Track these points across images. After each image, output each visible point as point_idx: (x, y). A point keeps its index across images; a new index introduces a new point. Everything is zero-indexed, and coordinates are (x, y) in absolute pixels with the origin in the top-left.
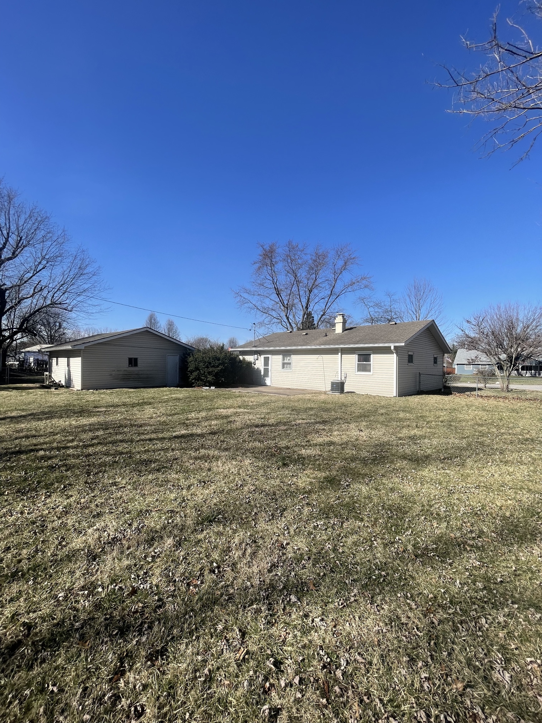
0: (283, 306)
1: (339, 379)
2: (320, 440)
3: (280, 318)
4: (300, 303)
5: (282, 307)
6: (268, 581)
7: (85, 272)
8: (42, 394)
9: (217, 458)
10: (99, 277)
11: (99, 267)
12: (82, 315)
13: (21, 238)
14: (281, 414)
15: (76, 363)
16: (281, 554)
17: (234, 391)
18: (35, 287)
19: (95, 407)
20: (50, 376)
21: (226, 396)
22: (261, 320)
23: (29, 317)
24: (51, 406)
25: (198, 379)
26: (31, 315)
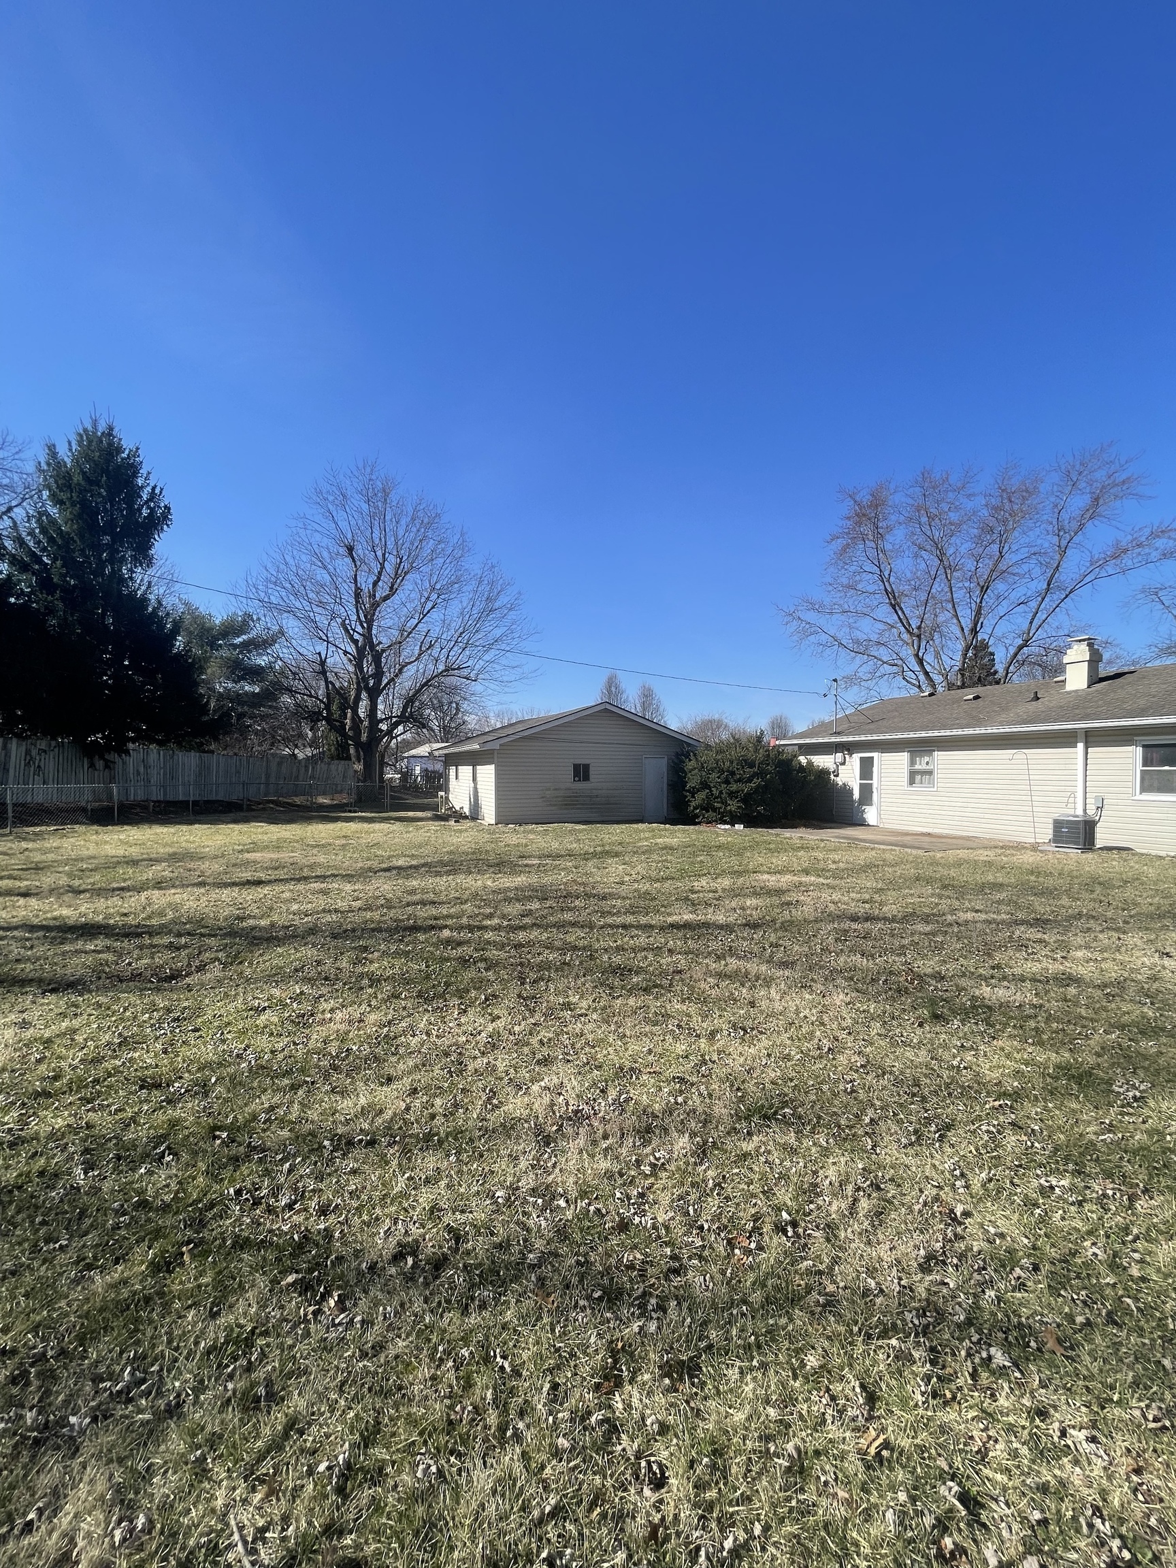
0: (908, 631)
1: (1080, 812)
2: (1032, 967)
3: (900, 662)
4: (955, 621)
5: (906, 636)
6: (921, 1291)
7: (497, 605)
8: (437, 831)
9: (768, 982)
10: (519, 612)
11: (519, 593)
12: (492, 686)
13: (401, 559)
14: (911, 895)
15: (487, 773)
16: (950, 1234)
17: (788, 835)
18: (422, 643)
19: (521, 857)
20: (447, 798)
21: (772, 846)
22: (849, 670)
23: (413, 696)
24: (451, 853)
25: (707, 807)
26: (418, 691)
